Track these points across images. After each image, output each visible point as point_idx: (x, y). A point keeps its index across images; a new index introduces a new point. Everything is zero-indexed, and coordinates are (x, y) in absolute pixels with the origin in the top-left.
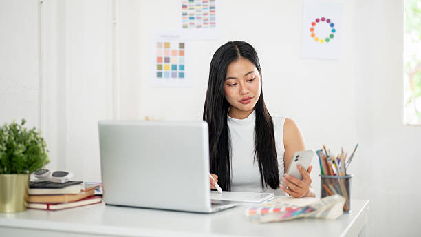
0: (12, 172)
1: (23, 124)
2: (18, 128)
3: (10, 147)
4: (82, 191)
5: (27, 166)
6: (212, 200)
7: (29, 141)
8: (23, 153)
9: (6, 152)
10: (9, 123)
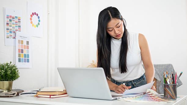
0: (6, 81)
1: (10, 63)
2: (9, 65)
3: (6, 71)
4: (64, 90)
5: (11, 78)
6: (112, 95)
7: (13, 69)
8: (10, 73)
9: (4, 73)
10: (6, 63)
